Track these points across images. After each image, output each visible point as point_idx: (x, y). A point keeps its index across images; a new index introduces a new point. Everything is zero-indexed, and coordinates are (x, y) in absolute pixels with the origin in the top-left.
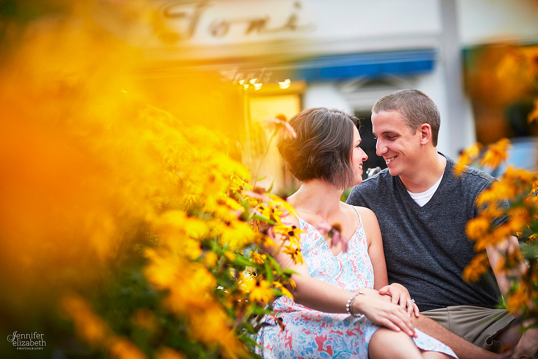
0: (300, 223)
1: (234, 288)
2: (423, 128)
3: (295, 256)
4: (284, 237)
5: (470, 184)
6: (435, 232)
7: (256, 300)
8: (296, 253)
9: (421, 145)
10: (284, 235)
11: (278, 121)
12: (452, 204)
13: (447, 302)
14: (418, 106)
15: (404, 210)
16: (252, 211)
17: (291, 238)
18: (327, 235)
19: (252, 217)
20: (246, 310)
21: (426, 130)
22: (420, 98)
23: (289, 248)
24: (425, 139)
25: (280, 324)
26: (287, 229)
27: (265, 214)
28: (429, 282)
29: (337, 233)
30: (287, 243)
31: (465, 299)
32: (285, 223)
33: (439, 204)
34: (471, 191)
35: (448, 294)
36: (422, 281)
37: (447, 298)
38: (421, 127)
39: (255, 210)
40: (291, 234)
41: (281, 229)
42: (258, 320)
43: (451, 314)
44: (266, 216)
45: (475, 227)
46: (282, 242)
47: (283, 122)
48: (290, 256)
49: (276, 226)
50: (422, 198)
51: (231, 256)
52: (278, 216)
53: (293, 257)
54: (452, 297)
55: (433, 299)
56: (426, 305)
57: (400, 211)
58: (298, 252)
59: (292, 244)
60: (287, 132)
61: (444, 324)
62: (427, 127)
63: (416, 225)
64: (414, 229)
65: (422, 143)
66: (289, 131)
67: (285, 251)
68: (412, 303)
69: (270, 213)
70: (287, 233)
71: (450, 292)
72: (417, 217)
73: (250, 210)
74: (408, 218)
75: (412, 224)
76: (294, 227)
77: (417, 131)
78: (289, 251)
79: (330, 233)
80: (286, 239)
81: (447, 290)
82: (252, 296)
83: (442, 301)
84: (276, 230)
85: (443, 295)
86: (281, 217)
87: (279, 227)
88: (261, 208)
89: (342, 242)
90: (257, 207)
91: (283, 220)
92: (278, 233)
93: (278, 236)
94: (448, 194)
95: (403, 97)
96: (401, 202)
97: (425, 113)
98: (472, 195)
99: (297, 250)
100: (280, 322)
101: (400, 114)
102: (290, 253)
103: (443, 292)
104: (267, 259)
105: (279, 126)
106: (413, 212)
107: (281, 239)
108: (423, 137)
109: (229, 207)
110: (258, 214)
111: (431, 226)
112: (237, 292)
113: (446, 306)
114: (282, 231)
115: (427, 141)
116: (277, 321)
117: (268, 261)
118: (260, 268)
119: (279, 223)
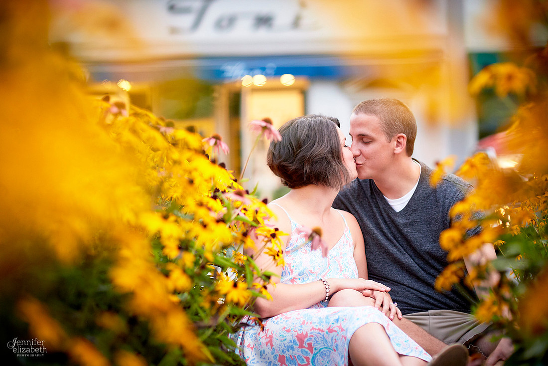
0: (292, 224)
1: (212, 288)
2: (399, 138)
3: (277, 257)
4: (266, 239)
5: (445, 190)
6: (411, 238)
7: (232, 301)
8: (278, 255)
9: (394, 154)
10: (266, 237)
11: (264, 124)
12: (428, 210)
13: (428, 306)
14: (398, 116)
15: (381, 215)
16: (235, 213)
17: (273, 240)
18: (307, 238)
19: (235, 218)
20: (224, 311)
21: (401, 140)
22: (401, 108)
23: (271, 250)
24: (399, 148)
25: (260, 325)
26: (270, 231)
27: (248, 215)
28: (409, 287)
29: (317, 237)
30: (269, 245)
31: (445, 304)
32: (268, 225)
33: (415, 210)
34: (446, 197)
35: (428, 299)
36: (402, 286)
37: (428, 302)
38: (397, 136)
39: (238, 211)
40: (273, 236)
41: (263, 231)
42: (237, 320)
43: (432, 318)
44: (249, 218)
45: (448, 238)
46: (264, 243)
47: (269, 125)
48: (272, 257)
49: (259, 227)
50: (398, 204)
51: (210, 257)
52: (261, 217)
53: (274, 258)
54: (432, 301)
55: (413, 303)
56: (407, 309)
57: (378, 215)
58: (279, 254)
59: (274, 245)
60: (272, 136)
61: (425, 328)
62: (404, 137)
63: (393, 229)
64: (392, 233)
65: (395, 152)
66: (274, 135)
67: (267, 253)
68: (394, 306)
69: (254, 215)
70: (269, 236)
71: (430, 297)
72: (393, 221)
73: (232, 212)
74: (385, 222)
75: (389, 228)
76: (277, 229)
77: (393, 139)
78: (271, 253)
79: (311, 237)
80: (268, 241)
81: (427, 295)
82: (229, 297)
83: (423, 305)
84: (258, 231)
85: (423, 300)
86: (264, 218)
87: (263, 228)
88: (245, 209)
89: (323, 246)
90: (240, 209)
91: (266, 222)
92: (260, 235)
93: (261, 238)
94: (423, 200)
95: (385, 104)
96: (378, 207)
97: (403, 124)
98: (447, 202)
99: (279, 251)
100: (260, 322)
101: (379, 120)
102: (272, 255)
103: (423, 297)
104: (248, 260)
105: (265, 128)
106: (389, 217)
107: (263, 240)
108: (397, 146)
109: (210, 209)
110: (242, 215)
111: (407, 232)
112: (215, 293)
113: (427, 310)
114: (265, 233)
115: (401, 150)
116: (256, 322)
117: (248, 263)
118: (241, 269)
119: (262, 225)
